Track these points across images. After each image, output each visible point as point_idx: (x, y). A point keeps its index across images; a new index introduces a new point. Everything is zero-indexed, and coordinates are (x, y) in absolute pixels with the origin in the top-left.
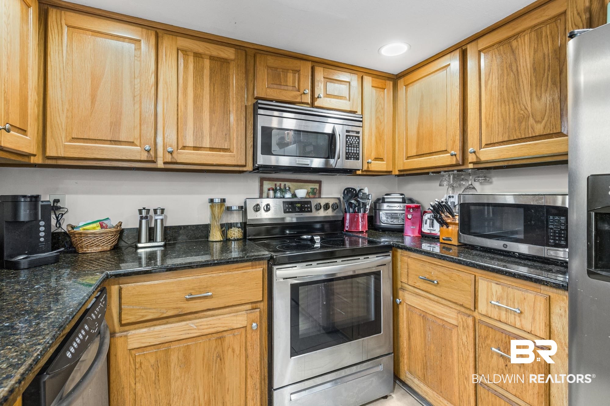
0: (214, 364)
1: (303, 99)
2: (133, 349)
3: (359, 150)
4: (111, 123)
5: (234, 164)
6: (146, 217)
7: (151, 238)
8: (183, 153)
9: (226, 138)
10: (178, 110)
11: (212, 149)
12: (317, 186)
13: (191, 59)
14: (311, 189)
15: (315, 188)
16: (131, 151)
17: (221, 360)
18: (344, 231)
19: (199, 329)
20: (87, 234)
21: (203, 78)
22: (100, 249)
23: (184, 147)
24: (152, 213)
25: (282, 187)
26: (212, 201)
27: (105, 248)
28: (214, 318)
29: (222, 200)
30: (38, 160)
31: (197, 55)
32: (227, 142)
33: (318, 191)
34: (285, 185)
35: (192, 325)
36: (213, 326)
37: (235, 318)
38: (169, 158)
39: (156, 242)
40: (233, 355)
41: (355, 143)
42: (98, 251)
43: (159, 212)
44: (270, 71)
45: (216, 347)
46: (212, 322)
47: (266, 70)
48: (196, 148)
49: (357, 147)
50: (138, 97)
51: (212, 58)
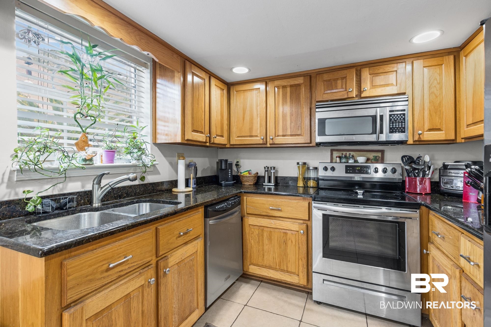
0: (282, 245)
1: (349, 95)
2: (251, 225)
3: (405, 125)
4: (250, 128)
5: (303, 142)
6: (267, 171)
7: (270, 181)
8: (278, 139)
9: (299, 128)
10: (275, 117)
11: (291, 135)
12: (379, 154)
13: (281, 90)
14: (373, 156)
15: (377, 156)
16: (256, 139)
17: (285, 244)
18: (405, 192)
19: (275, 225)
20: (244, 176)
21: (287, 98)
22: (249, 183)
23: (278, 136)
24: (270, 169)
25: (348, 155)
26: (298, 163)
27: (251, 183)
28: (282, 222)
29: (304, 163)
30: (228, 146)
31: (284, 87)
32: (299, 131)
33: (380, 159)
34: (350, 154)
35: (272, 222)
36: (282, 226)
37: (292, 225)
38: (271, 142)
39: (271, 183)
40: (292, 244)
41: (400, 119)
42: (249, 184)
43: (272, 168)
44: (325, 83)
45: (283, 236)
46: (280, 223)
47: (322, 83)
48: (284, 136)
49: (402, 122)
50: (259, 114)
51: (291, 86)
